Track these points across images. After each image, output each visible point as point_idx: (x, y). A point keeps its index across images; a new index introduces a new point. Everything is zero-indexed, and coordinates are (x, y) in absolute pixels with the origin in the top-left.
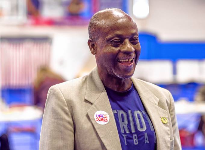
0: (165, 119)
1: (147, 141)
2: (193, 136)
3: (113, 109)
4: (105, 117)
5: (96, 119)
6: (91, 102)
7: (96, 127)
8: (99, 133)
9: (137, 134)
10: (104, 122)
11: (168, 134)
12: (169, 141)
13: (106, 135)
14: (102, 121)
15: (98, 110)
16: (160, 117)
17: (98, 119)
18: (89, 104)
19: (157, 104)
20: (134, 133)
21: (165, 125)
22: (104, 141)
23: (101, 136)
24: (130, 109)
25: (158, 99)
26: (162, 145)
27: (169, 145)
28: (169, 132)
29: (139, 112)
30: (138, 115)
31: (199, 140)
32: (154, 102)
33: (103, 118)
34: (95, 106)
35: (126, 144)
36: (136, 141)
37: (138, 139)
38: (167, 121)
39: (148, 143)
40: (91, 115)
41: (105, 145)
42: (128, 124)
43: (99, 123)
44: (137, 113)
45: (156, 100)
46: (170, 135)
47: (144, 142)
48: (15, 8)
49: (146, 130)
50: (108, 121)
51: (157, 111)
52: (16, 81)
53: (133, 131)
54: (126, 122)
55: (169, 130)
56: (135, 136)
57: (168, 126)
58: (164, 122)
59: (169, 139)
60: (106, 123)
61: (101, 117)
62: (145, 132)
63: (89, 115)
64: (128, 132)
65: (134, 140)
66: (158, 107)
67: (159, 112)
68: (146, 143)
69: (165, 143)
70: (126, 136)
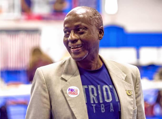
0: (130, 92)
1: (112, 110)
2: (152, 107)
3: (83, 84)
4: (76, 91)
5: (68, 93)
6: (66, 79)
7: (68, 99)
8: (70, 104)
9: (104, 104)
10: (74, 95)
11: (132, 104)
12: (132, 110)
13: (75, 106)
14: (73, 95)
15: (71, 85)
16: (126, 90)
17: (70, 93)
18: (64, 81)
19: (124, 79)
20: (102, 103)
21: (129, 96)
22: (74, 110)
23: (71, 106)
24: (99, 84)
25: (125, 75)
26: (126, 113)
27: (132, 113)
28: (132, 103)
29: (107, 86)
30: (106, 89)
31: (157, 110)
32: (122, 77)
33: (74, 92)
34: (69, 83)
35: (95, 112)
36: (103, 109)
37: (105, 108)
38: (131, 93)
39: (113, 111)
40: (65, 90)
41: (74, 113)
42: (97, 96)
43: (71, 96)
44: (105, 87)
45: (123, 75)
46: (133, 105)
47: (110, 110)
48: (12, 7)
49: (111, 101)
50: (78, 94)
51: (124, 85)
52: (12, 65)
53: (101, 102)
54: (96, 94)
55: (132, 101)
56: (103, 106)
57: (132, 97)
58: (129, 94)
59: (132, 108)
60: (76, 96)
61: (73, 91)
62: (111, 102)
63: (63, 89)
64: (96, 102)
65: (102, 109)
66: (125, 82)
67: (125, 86)
68: (111, 111)
69: (128, 111)
70: (95, 105)
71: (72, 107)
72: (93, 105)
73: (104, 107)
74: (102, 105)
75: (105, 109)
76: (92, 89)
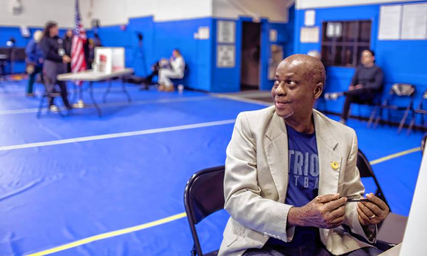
11: (336, 180)
20: (306, 176)
28: (337, 178)
30: (314, 159)
35: (296, 185)
37: (309, 182)
38: (338, 166)
42: (303, 165)
55: (337, 175)
62: (317, 177)
64: (300, 173)
65: (305, 183)
68: (315, 188)
70: (298, 177)
71: (273, 174)
72: (295, 176)
73: (308, 180)
74: (306, 178)
75: (309, 184)
76: (299, 156)
